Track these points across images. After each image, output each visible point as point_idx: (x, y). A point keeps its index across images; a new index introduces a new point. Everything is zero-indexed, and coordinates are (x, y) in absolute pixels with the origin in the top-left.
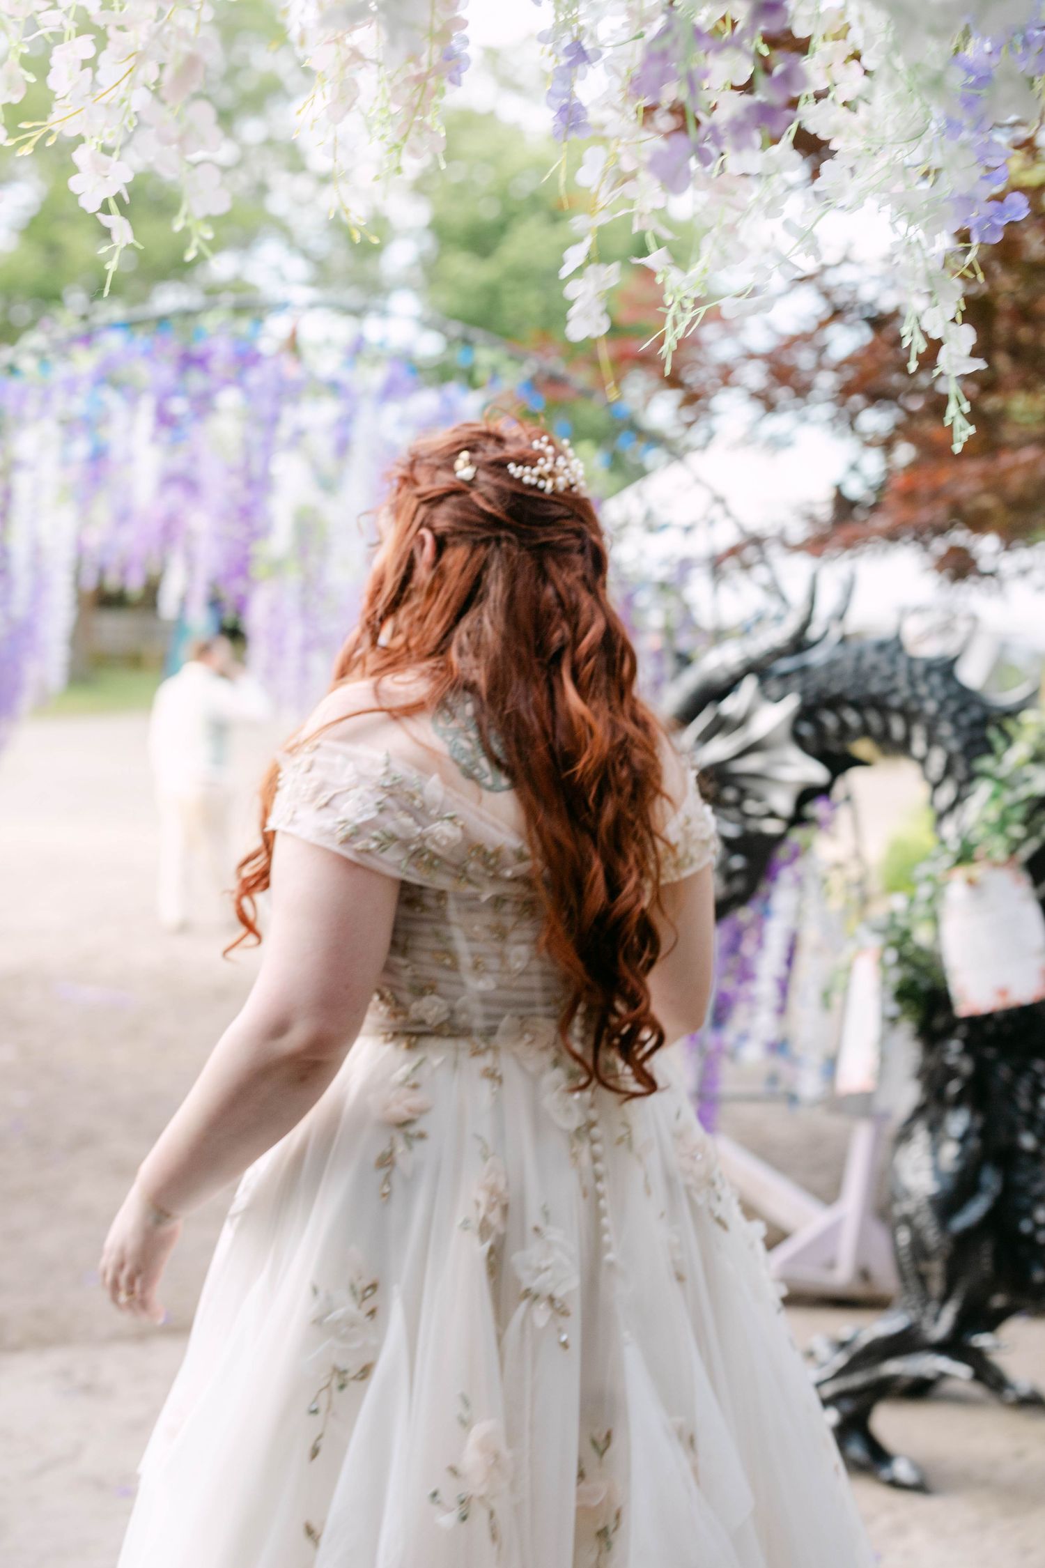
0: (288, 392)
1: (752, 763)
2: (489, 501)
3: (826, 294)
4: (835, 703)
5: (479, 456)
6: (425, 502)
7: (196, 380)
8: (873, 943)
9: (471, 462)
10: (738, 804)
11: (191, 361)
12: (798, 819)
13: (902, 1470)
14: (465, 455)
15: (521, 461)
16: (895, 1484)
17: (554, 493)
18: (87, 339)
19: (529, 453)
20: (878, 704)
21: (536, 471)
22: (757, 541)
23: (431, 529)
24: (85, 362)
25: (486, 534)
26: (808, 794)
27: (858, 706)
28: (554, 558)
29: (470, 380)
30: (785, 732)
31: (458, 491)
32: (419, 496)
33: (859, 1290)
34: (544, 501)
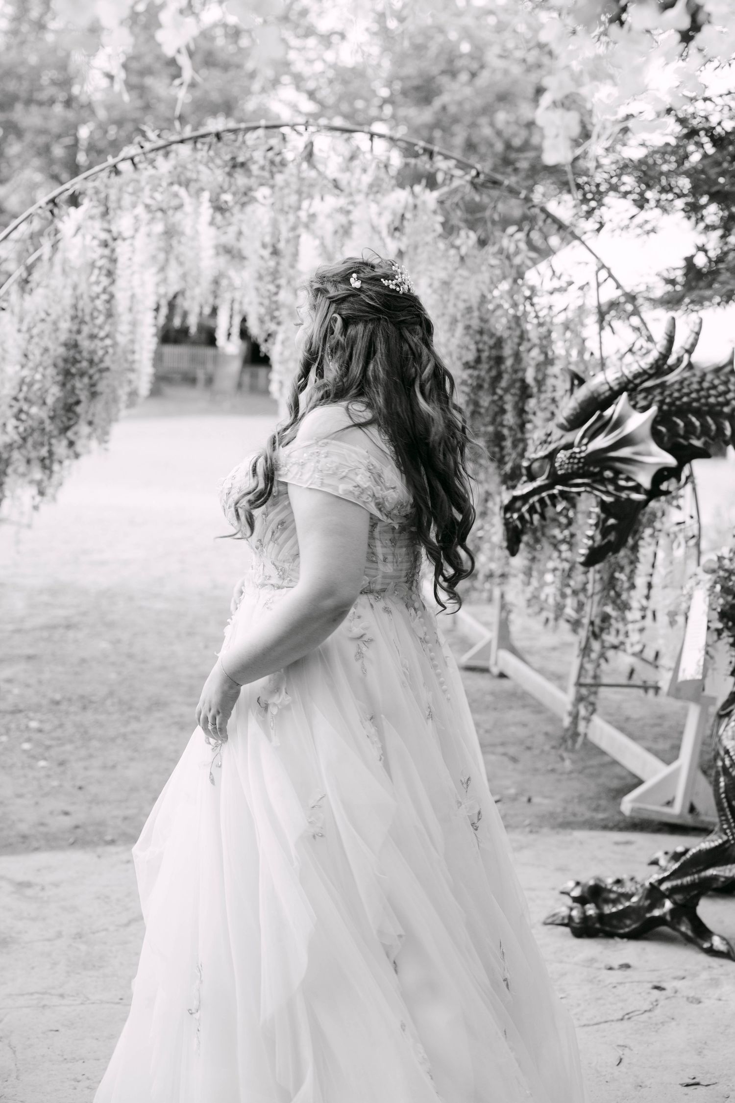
0: (304, 191)
1: (625, 452)
2: (372, 299)
3: (682, 121)
4: (683, 411)
5: (362, 275)
6: (333, 302)
7: (241, 180)
8: (707, 579)
9: (358, 279)
10: (613, 481)
11: (236, 165)
12: (655, 492)
13: (717, 943)
14: (354, 275)
15: (386, 277)
16: (712, 952)
17: (404, 294)
18: (165, 149)
19: (389, 272)
20: (715, 412)
21: (394, 282)
22: (632, 298)
23: (340, 314)
24: (164, 166)
25: (372, 316)
26: (662, 475)
27: (698, 413)
28: (407, 328)
29: (432, 183)
30: (646, 431)
31: (354, 294)
32: (330, 298)
33: (689, 820)
34: (399, 297)
